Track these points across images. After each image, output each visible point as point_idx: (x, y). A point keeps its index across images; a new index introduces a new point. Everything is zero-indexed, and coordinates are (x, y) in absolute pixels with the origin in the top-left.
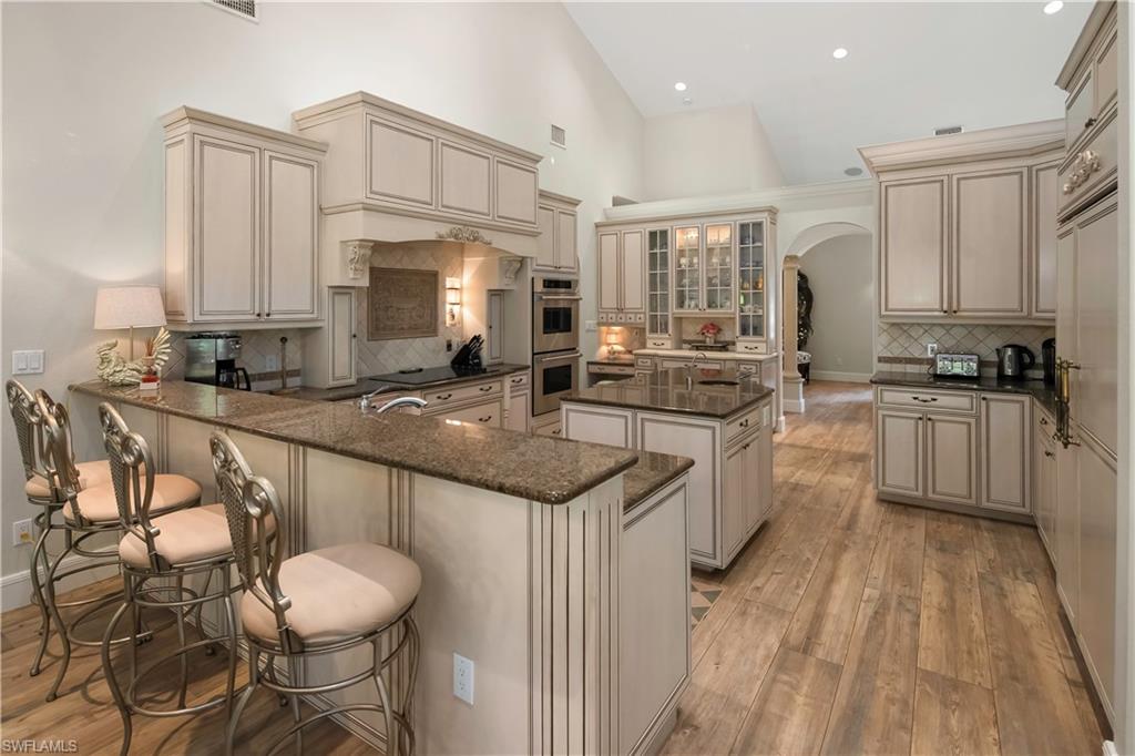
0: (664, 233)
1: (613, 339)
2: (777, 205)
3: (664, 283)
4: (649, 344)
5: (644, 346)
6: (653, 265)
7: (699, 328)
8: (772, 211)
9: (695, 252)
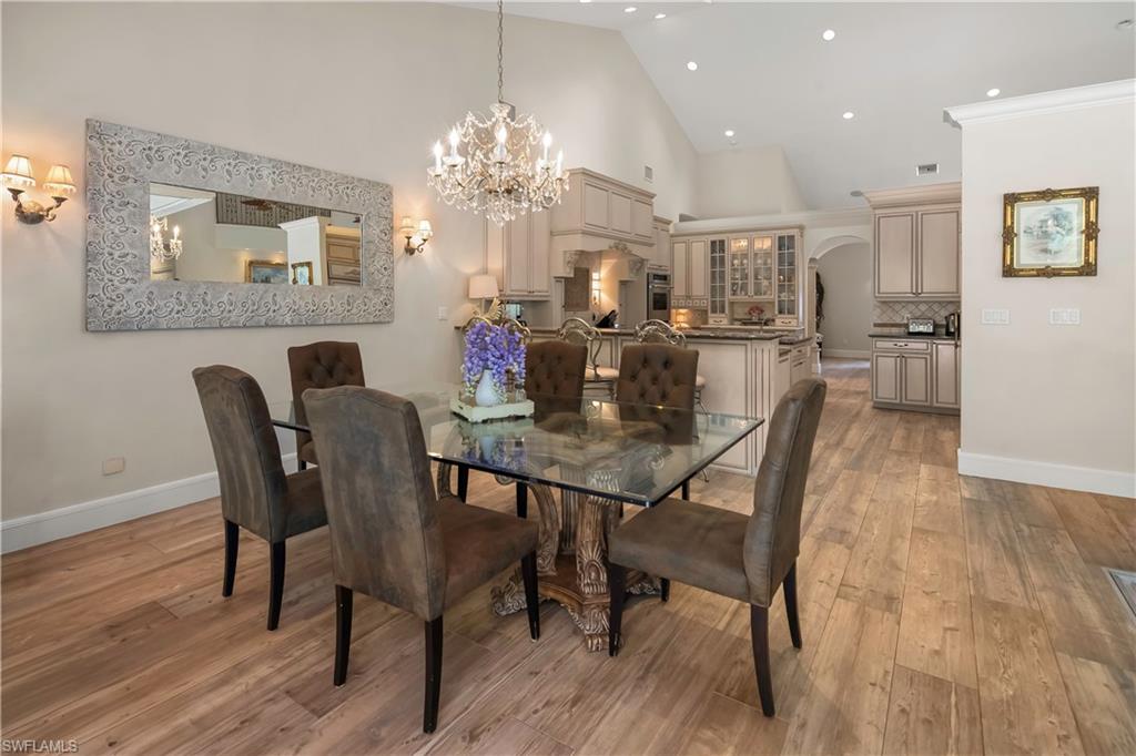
0: (722, 242)
1: (681, 318)
2: (805, 223)
3: (722, 279)
4: (711, 321)
5: (706, 322)
6: (713, 264)
7: (747, 310)
8: (801, 228)
9: (745, 256)
